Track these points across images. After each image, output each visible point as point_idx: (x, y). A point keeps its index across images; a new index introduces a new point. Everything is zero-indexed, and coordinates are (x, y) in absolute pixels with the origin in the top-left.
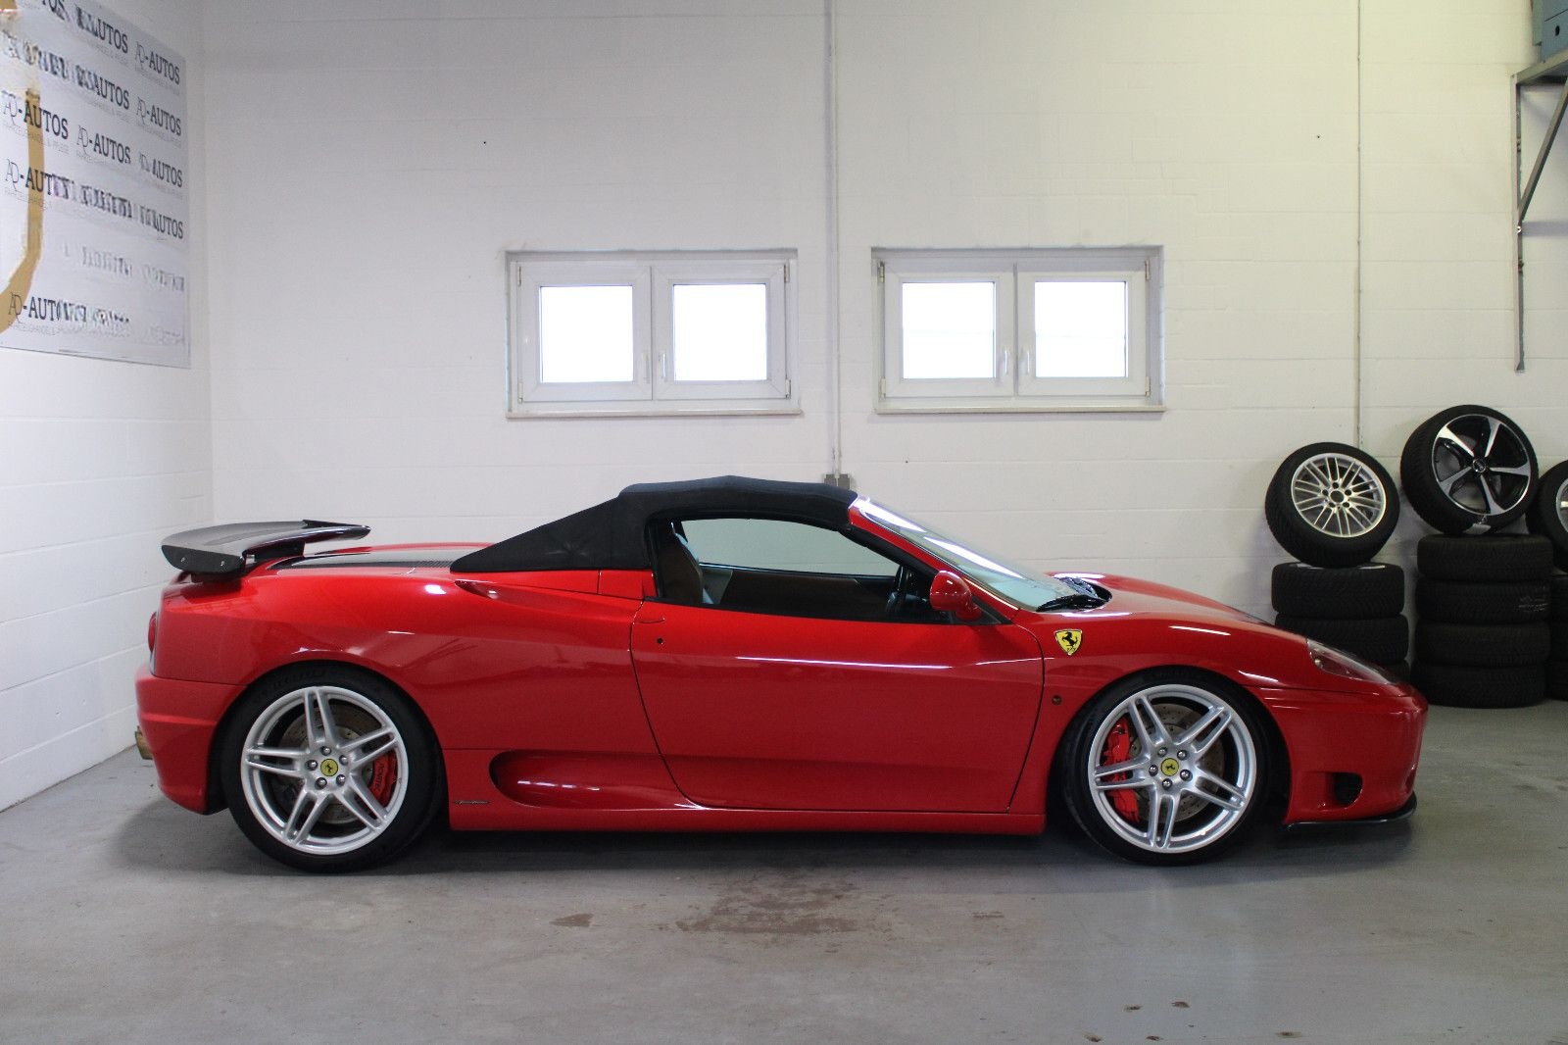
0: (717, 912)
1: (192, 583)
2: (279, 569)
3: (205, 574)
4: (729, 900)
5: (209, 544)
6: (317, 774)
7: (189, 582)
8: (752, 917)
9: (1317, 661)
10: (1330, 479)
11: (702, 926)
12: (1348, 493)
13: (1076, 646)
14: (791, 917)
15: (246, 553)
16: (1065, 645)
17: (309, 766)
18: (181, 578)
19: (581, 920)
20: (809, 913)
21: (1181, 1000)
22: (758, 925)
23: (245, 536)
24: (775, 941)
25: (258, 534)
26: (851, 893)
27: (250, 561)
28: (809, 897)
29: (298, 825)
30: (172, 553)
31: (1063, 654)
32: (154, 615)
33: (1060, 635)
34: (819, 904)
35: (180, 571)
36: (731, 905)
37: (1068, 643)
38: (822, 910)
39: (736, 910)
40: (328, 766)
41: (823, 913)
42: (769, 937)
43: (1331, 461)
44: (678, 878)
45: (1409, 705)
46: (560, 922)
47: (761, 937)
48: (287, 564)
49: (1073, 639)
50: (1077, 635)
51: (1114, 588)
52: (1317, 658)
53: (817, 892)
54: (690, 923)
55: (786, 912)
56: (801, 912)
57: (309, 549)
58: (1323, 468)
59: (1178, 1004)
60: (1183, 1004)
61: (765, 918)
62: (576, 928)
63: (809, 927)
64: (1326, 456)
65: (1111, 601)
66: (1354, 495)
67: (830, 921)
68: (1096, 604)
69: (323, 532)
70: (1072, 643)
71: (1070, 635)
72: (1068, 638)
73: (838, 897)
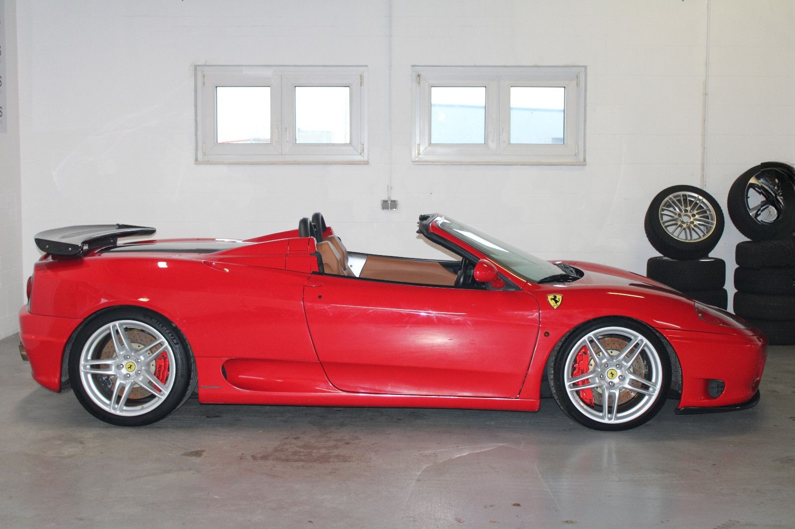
0: (276, 450)
1: (52, 260)
2: (103, 253)
3: (59, 255)
4: (286, 444)
5: (63, 237)
6: (124, 371)
7: (50, 259)
8: (295, 453)
9: (700, 315)
10: (683, 207)
11: (265, 457)
12: (693, 215)
13: (559, 304)
14: (315, 453)
15: (84, 243)
16: (552, 303)
17: (119, 367)
18: (45, 257)
19: (198, 454)
20: (329, 451)
21: (517, 503)
22: (297, 457)
23: (83, 233)
24: (303, 466)
25: (90, 232)
26: (356, 441)
27: (86, 247)
28: (331, 443)
29: (118, 402)
30: (40, 243)
31: (551, 307)
32: (30, 278)
33: (550, 297)
34: (336, 447)
35: (44, 253)
36: (286, 447)
37: (553, 301)
38: (335, 450)
39: (287, 450)
40: (131, 366)
41: (336, 452)
42: (301, 464)
43: (684, 196)
44: (261, 432)
45: (754, 341)
46: (186, 454)
47: (295, 464)
48: (107, 250)
49: (557, 299)
50: (559, 297)
51: (587, 270)
52: (700, 313)
53: (337, 440)
54: (259, 456)
55: (315, 451)
56: (323, 451)
57: (121, 241)
58: (679, 201)
59: (515, 505)
60: (518, 505)
61: (302, 454)
62: (194, 457)
63: (324, 459)
64: (681, 193)
65: (584, 277)
66: (697, 217)
67: (337, 456)
68: (575, 279)
69: (128, 231)
70: (556, 302)
71: (555, 297)
72: (554, 299)
73: (347, 443)
